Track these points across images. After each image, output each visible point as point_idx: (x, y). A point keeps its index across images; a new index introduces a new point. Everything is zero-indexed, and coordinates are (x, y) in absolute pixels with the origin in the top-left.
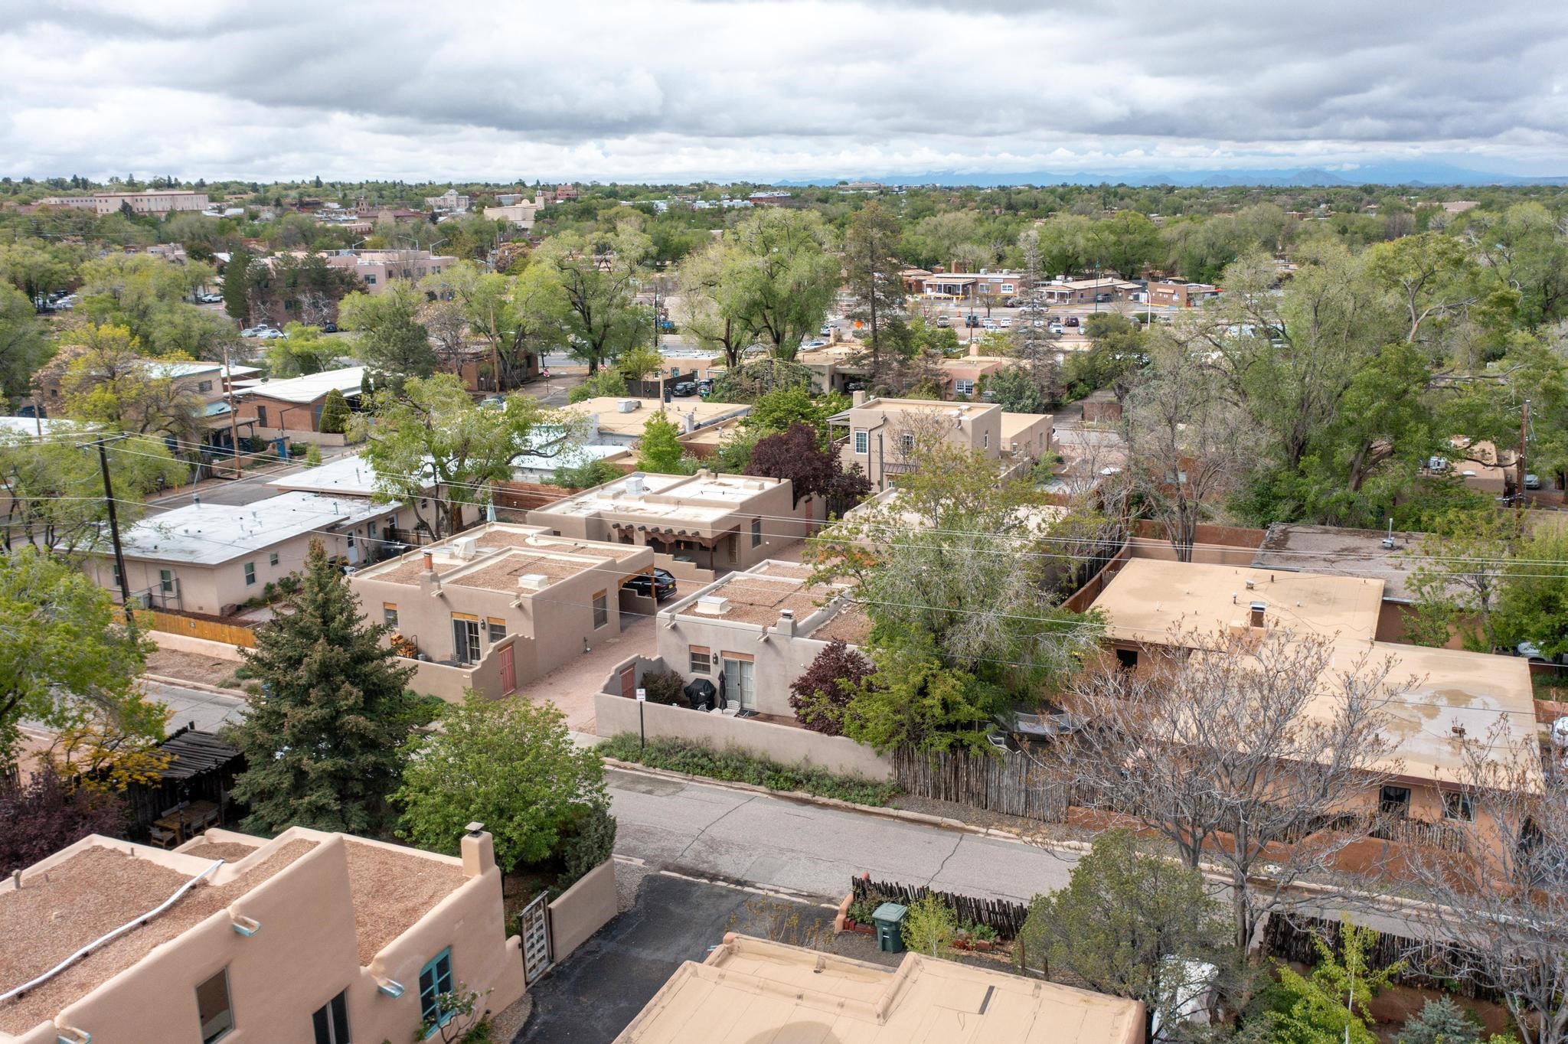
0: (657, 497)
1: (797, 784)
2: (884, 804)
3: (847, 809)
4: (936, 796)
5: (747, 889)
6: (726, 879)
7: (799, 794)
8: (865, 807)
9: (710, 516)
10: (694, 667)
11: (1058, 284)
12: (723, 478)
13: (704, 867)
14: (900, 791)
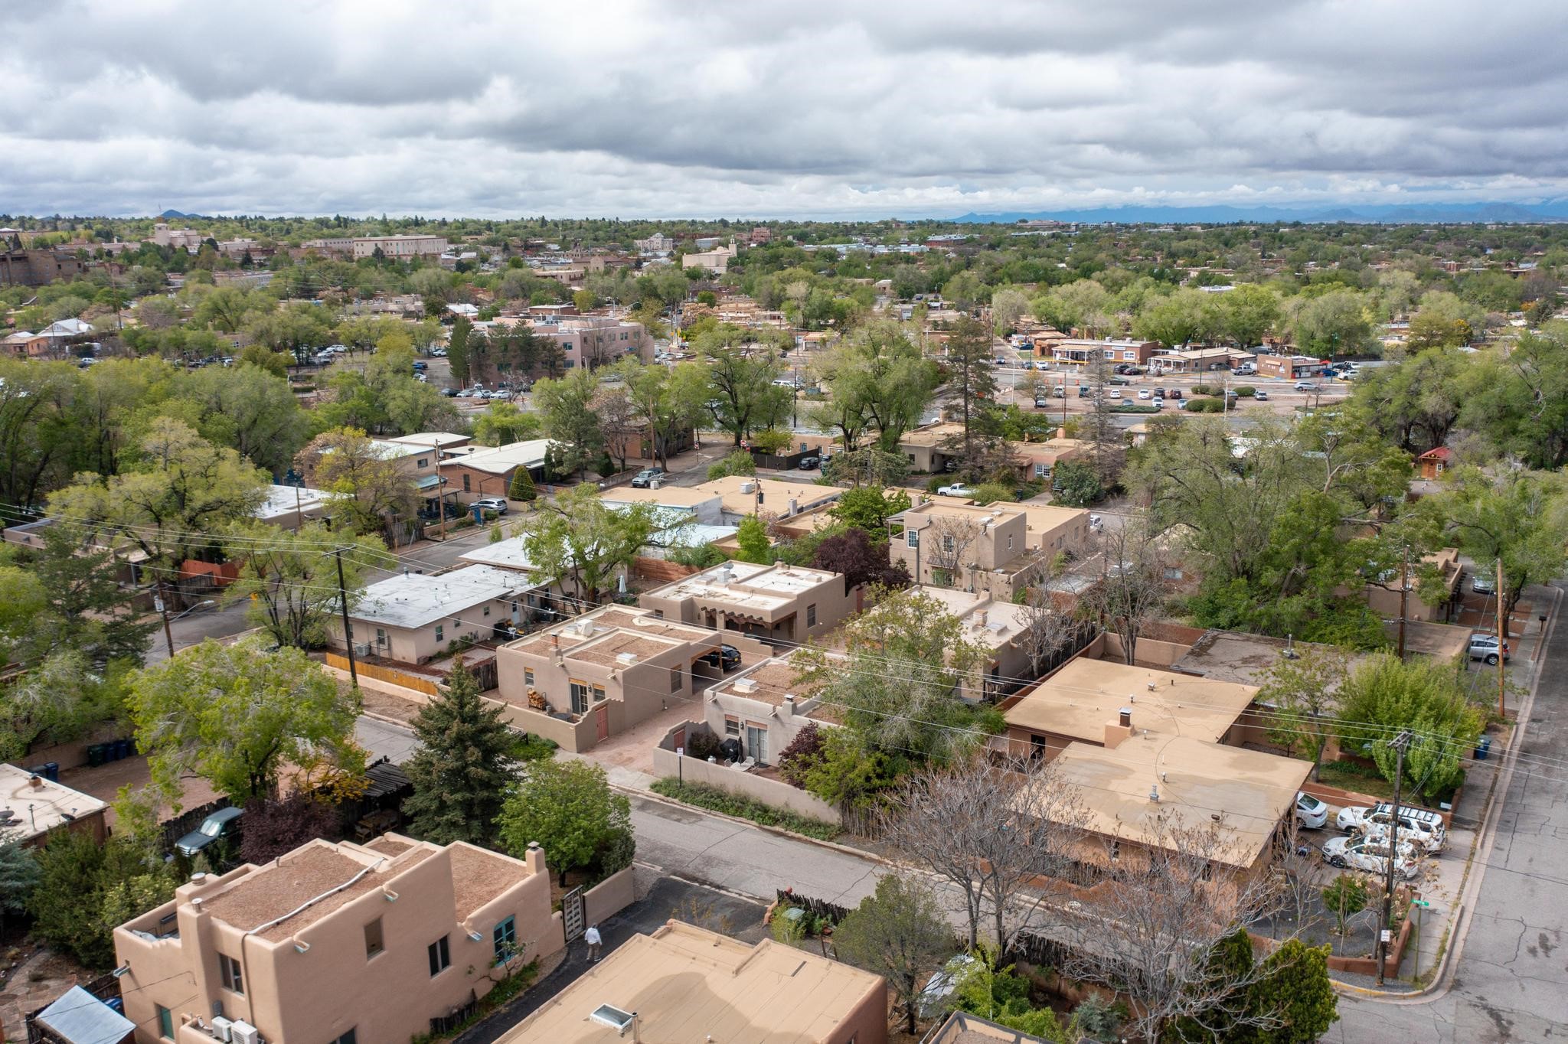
0: (738, 584)
1: (776, 821)
2: (831, 839)
3: (806, 842)
4: (868, 835)
5: (723, 892)
6: (711, 884)
7: (777, 828)
8: (818, 841)
9: (773, 604)
10: (729, 730)
12: (794, 570)
13: (699, 875)
14: (843, 831)
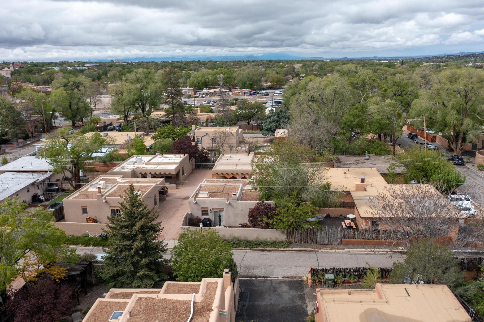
0: (148, 163)
1: (259, 245)
2: (287, 247)
3: (276, 251)
4: (301, 242)
5: (268, 279)
6: (260, 277)
7: (260, 248)
8: (282, 249)
9: (173, 167)
10: (203, 215)
11: (205, 90)
12: (165, 155)
13: (250, 274)
14: (290, 243)
